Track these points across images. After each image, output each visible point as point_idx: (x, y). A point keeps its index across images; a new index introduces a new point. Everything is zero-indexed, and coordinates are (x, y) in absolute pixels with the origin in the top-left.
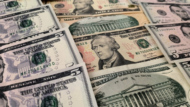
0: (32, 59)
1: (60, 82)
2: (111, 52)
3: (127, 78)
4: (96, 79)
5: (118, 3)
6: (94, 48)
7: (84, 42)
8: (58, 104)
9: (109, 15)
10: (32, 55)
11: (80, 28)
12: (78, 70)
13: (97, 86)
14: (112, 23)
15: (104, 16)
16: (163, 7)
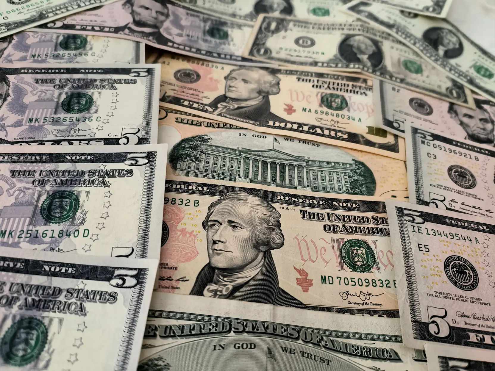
0: (44, 202)
1: (76, 290)
2: (251, 253)
3: (253, 346)
4: (168, 317)
5: (345, 112)
6: (210, 223)
7: (193, 197)
8: (44, 347)
9: (300, 140)
10: (48, 192)
11: (205, 154)
12: (132, 276)
13: (161, 337)
14: (300, 166)
15: (287, 138)
16: (477, 159)
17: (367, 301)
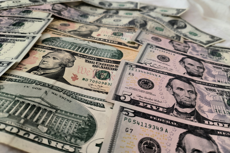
2: (57, 66)
6: (46, 57)
7: (43, 50)
9: (98, 43)
11: (57, 41)
12: (7, 64)
13: (7, 81)
14: (93, 49)
16: (174, 55)
17: (99, 88)
